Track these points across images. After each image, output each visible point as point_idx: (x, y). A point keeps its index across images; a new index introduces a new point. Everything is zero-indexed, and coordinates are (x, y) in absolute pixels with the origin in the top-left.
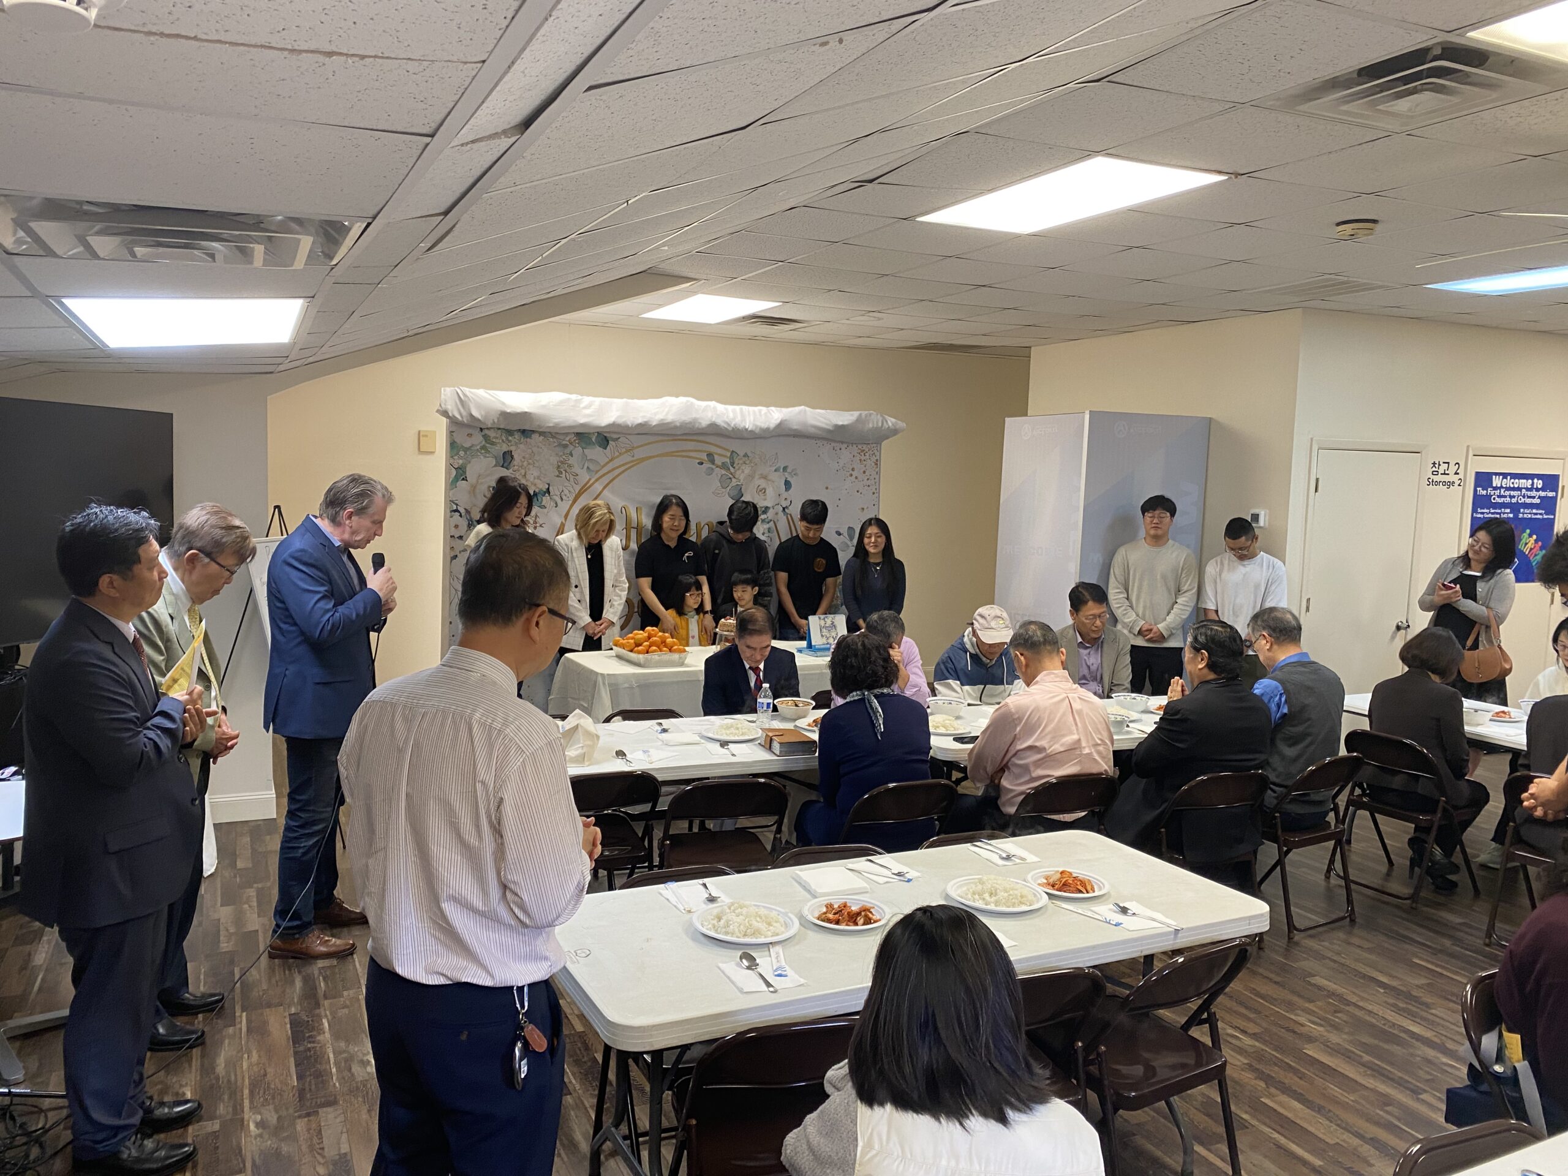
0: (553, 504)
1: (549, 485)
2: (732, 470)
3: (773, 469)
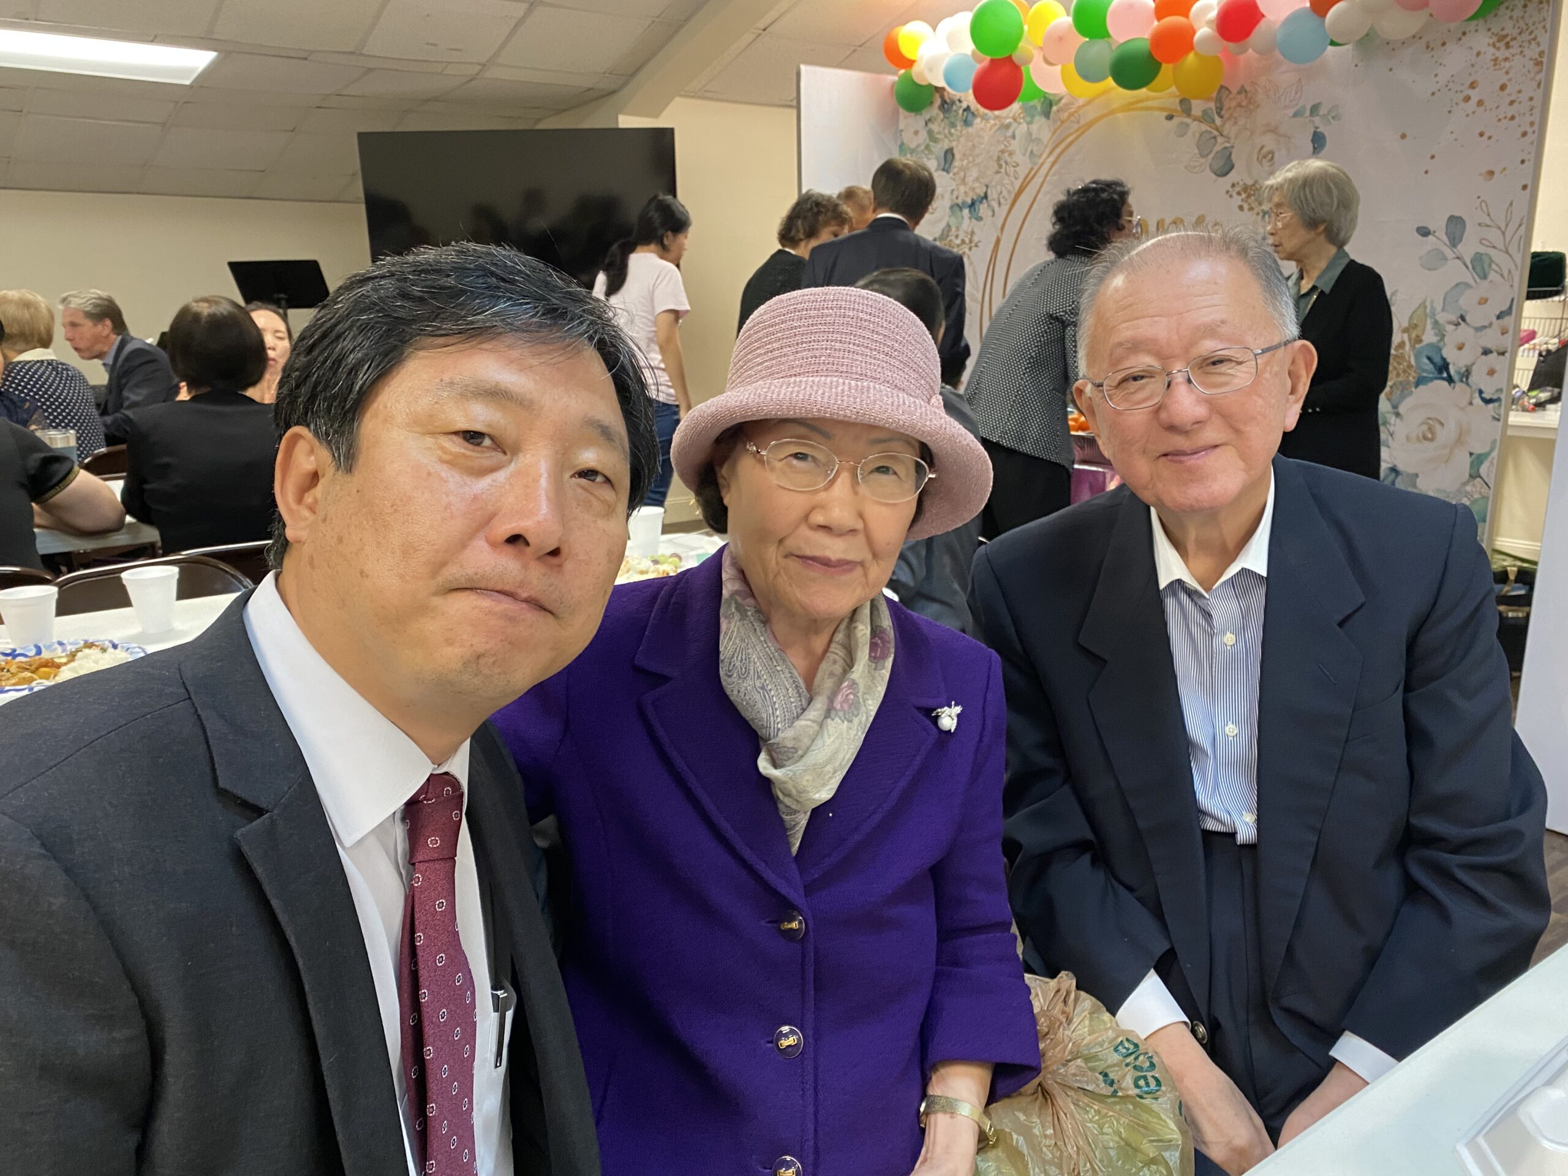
0: (990, 213)
1: (987, 186)
2: (1218, 121)
3: (1291, 112)
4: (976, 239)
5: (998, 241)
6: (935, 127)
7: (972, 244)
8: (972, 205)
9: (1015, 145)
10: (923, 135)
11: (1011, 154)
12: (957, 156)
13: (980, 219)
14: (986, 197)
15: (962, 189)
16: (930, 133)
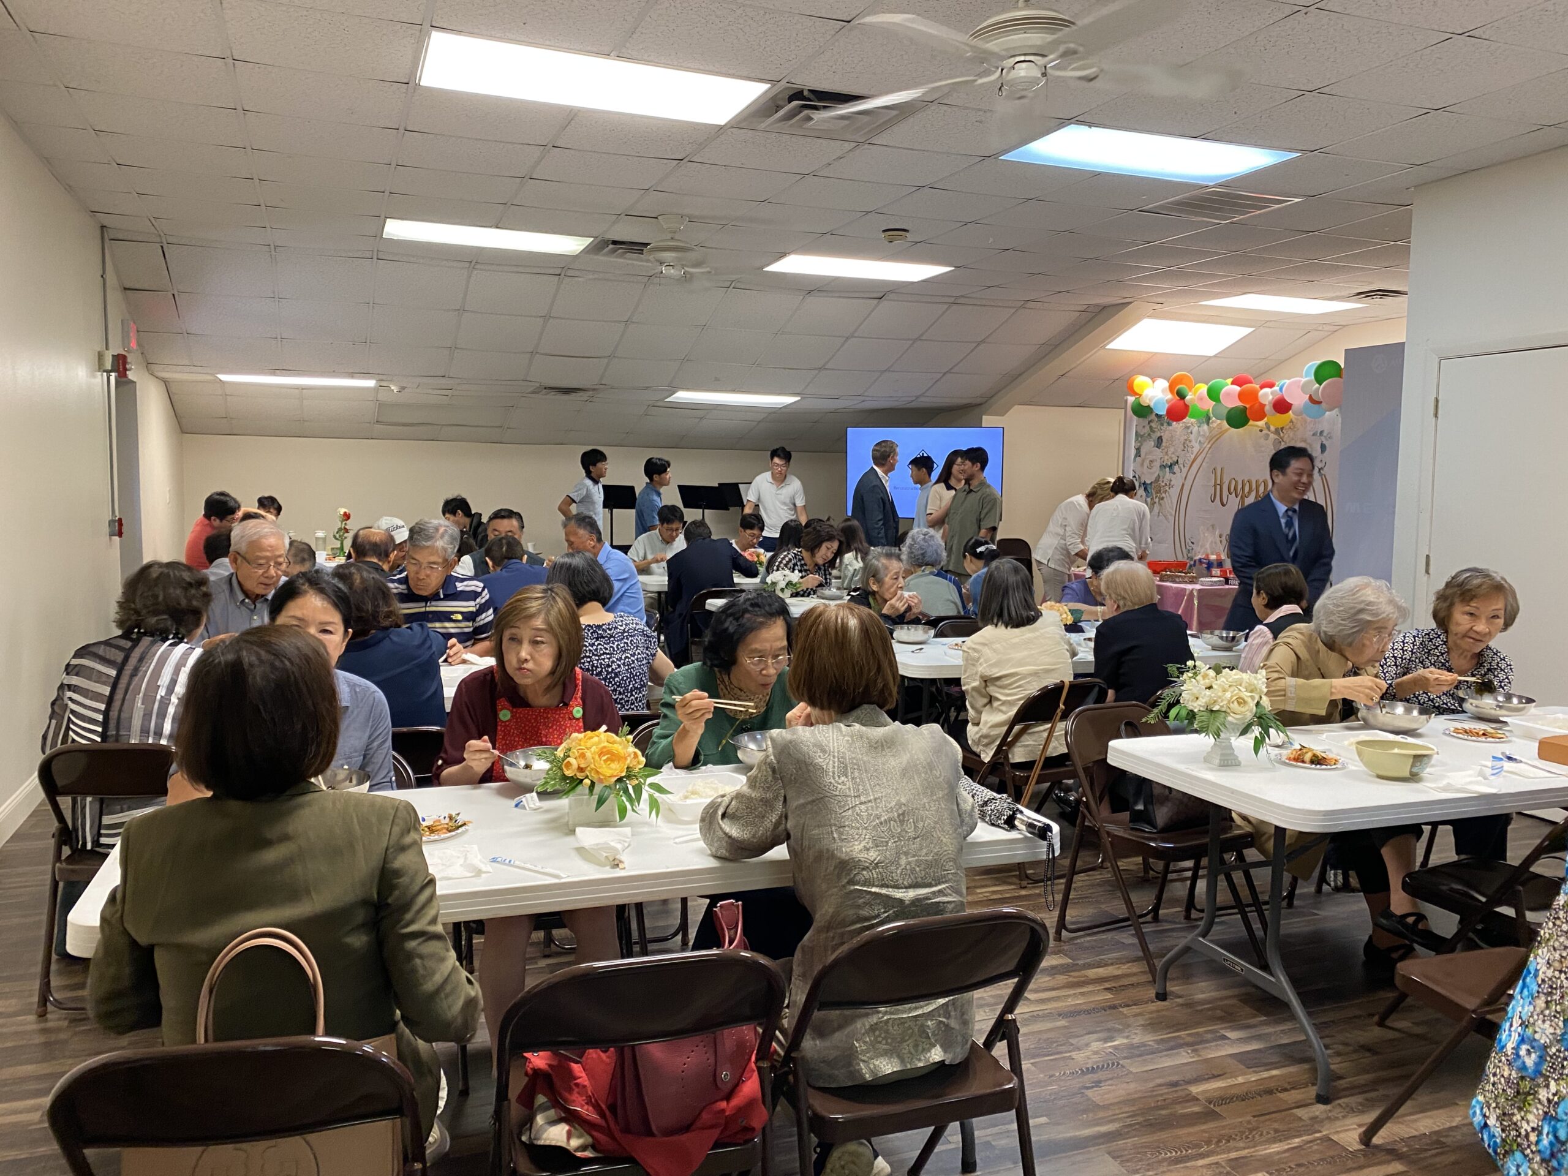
0: (1179, 471)
1: (1178, 457)
2: (1282, 434)
3: (1312, 433)
4: (1172, 483)
5: (1183, 485)
6: (1153, 425)
7: (1170, 486)
8: (1171, 466)
9: (1192, 437)
10: (1148, 428)
11: (1190, 441)
12: (1164, 440)
13: (1174, 473)
14: (1177, 462)
15: (1166, 457)
16: (1151, 427)
